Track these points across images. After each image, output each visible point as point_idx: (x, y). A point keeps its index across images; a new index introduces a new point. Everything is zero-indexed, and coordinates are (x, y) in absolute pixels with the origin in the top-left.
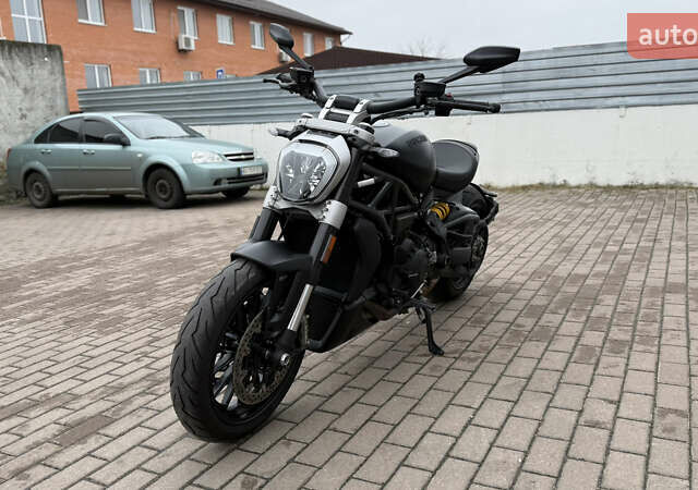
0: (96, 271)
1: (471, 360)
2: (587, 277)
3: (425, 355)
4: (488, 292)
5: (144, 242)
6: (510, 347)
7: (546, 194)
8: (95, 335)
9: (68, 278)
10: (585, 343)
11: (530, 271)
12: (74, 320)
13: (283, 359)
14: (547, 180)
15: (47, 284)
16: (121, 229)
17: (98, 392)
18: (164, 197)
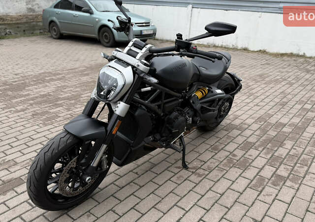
0: (59, 83)
1: (200, 175)
2: (285, 125)
3: (179, 168)
4: (230, 128)
5: (87, 68)
6: (222, 170)
7: (291, 60)
8: (41, 125)
9: (46, 86)
10: (262, 175)
11: (258, 116)
12: (37, 114)
13: (87, 180)
14: (295, 52)
15: (36, 89)
16: (82, 58)
17: (25, 162)
18: (106, 41)
